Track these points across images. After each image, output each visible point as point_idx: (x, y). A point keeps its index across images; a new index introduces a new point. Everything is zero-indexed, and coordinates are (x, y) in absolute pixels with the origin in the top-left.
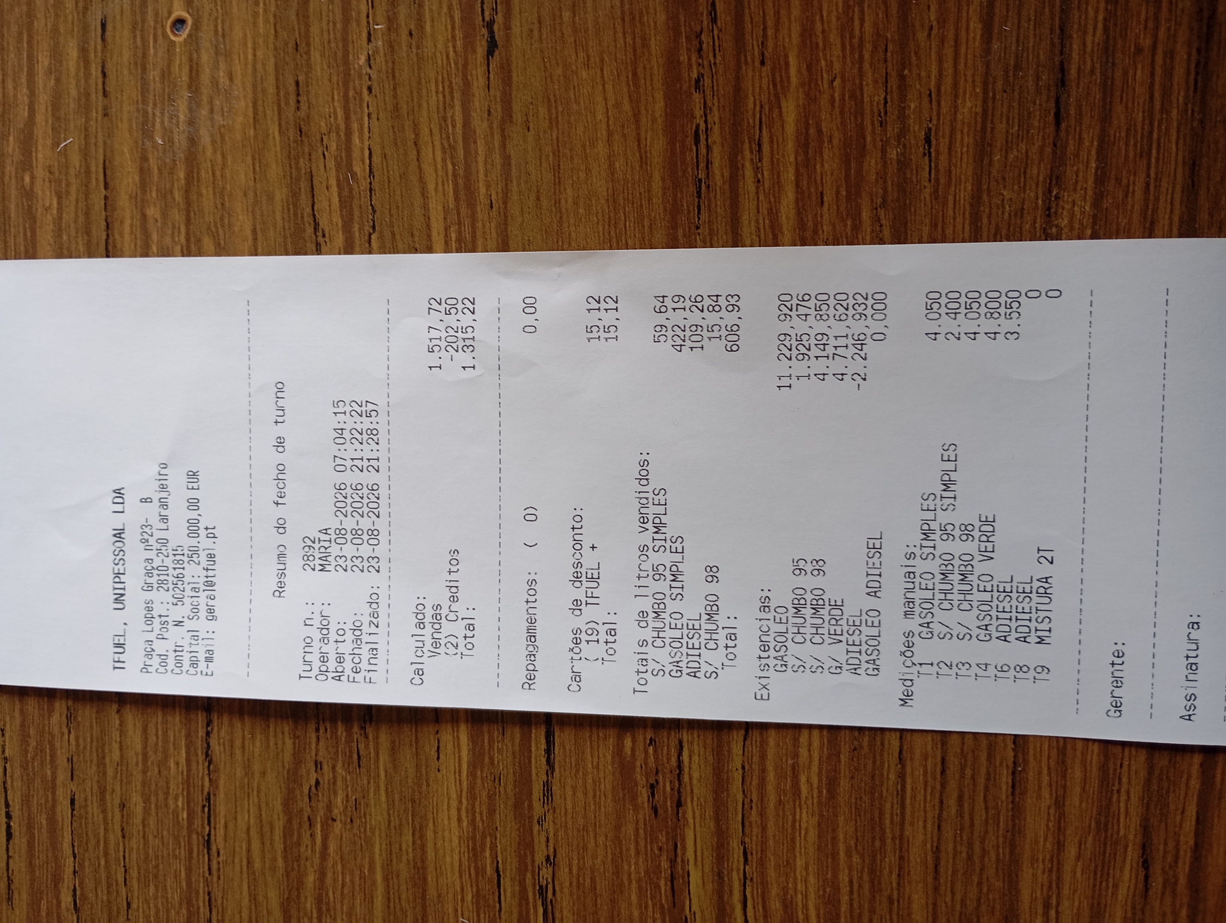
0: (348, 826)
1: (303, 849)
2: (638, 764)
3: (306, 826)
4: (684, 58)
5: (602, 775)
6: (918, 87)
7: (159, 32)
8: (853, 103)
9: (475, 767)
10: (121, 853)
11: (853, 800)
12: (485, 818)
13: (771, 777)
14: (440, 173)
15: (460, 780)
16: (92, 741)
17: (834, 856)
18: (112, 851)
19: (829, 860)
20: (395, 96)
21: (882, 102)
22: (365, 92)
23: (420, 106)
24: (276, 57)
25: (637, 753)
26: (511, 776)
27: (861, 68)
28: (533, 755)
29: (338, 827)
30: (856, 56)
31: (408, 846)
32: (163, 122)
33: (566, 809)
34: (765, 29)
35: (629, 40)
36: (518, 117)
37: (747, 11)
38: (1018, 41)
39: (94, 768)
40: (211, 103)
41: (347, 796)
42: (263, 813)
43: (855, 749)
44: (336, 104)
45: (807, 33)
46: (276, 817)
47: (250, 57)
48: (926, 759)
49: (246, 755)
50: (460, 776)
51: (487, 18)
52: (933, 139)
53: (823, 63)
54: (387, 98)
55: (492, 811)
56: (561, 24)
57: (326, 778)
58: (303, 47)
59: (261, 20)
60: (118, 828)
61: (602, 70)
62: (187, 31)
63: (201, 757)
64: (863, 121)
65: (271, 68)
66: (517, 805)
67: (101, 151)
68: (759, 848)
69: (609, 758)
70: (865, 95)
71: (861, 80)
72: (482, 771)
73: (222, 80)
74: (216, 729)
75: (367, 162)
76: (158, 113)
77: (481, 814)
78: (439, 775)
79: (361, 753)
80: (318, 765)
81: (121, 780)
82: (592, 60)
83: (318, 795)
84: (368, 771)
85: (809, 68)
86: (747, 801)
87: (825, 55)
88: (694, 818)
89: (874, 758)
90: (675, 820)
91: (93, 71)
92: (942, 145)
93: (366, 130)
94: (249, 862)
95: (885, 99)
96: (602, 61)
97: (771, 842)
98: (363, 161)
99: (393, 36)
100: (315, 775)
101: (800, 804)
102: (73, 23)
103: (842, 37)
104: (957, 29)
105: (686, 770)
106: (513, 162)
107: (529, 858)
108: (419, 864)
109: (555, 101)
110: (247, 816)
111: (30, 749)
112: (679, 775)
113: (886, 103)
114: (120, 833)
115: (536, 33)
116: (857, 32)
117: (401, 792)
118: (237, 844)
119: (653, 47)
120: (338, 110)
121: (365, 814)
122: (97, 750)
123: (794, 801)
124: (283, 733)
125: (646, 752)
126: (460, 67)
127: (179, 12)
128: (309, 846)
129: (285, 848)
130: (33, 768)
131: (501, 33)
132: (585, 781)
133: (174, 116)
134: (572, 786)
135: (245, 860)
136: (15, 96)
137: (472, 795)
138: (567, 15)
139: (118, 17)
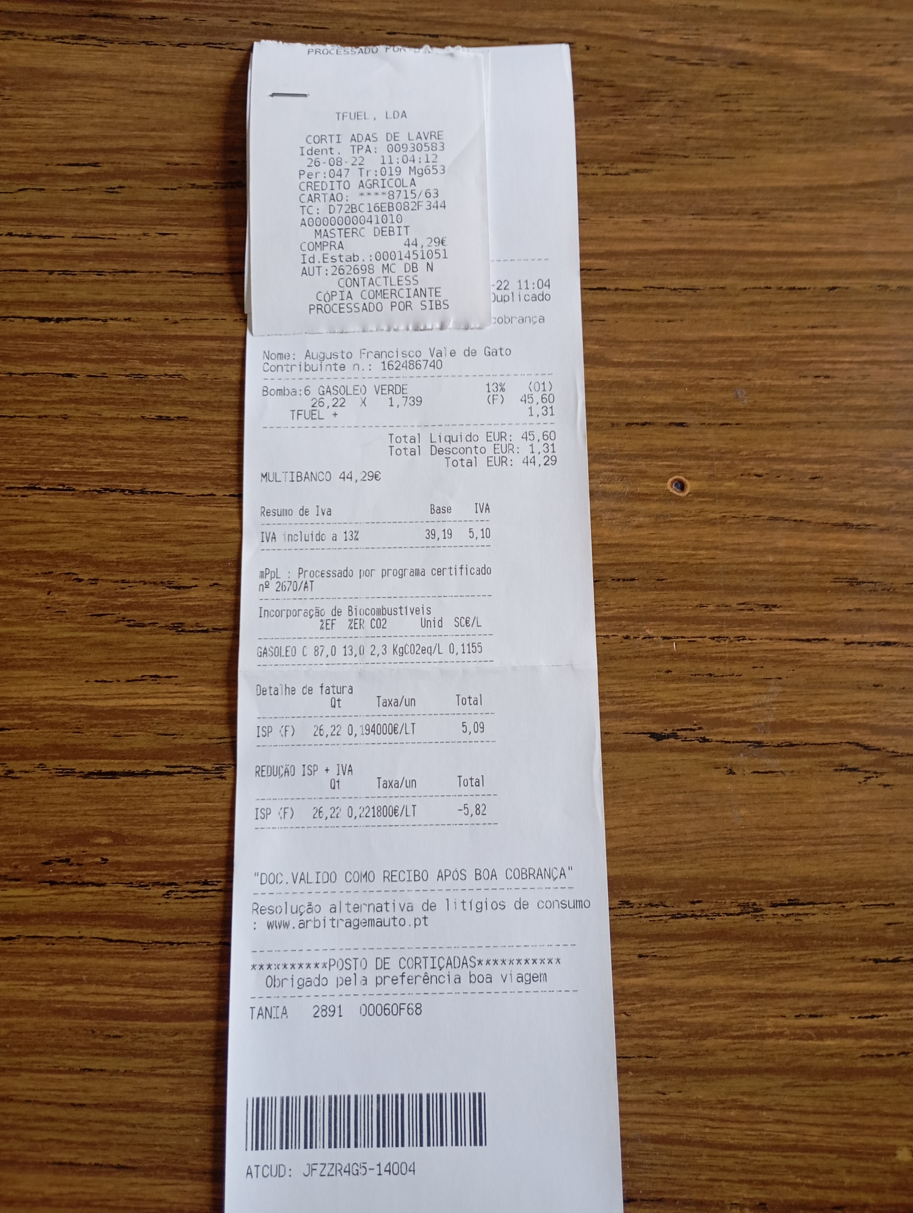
0: (43, 605)
1: (26, 566)
2: (87, 849)
3: (45, 570)
4: (645, 892)
5: (79, 818)
7: (674, 470)
9: (88, 712)
10: (26, 414)
11: (51, 1030)
12: (46, 719)
13: (72, 961)
15: (78, 699)
16: (119, 394)
17: (7, 1014)
18: (27, 406)
20: (621, 658)
22: (625, 634)
23: (613, 677)
24: (653, 562)
25: (95, 848)
26: (81, 742)
27: (634, 1036)
28: (97, 761)
29: (43, 596)
30: (644, 1033)
31: (26, 655)
32: (605, 470)
33: (51, 787)
34: (666, 958)
35: (661, 848)
37: (681, 943)
38: (652, 1164)
39: (97, 395)
40: (620, 510)
41: (69, 605)
42: (56, 535)
43: (93, 1032)
44: (616, 610)
45: (662, 992)
46: (53, 545)
47: (653, 543)
48: (84, 1091)
49: (104, 522)
50: (82, 699)
51: (679, 733)
53: (639, 1005)
54: (620, 651)
55: (52, 725)
56: (674, 793)
58: (660, 585)
59: (681, 552)
60: (48, 412)
61: (638, 825)
62: (675, 493)
63: (104, 485)
65: (646, 559)
66: (57, 747)
68: (14, 951)
69: (93, 825)
72: (84, 717)
73: (636, 519)
74: (127, 497)
76: (612, 467)
77: (50, 716)
78: (83, 682)
79: (104, 617)
80: (94, 581)
81: (86, 417)
82: (646, 818)
83: (69, 580)
84: (88, 623)
85: (636, 994)
86: (53, 941)
88: (41, 896)
89: (85, 1048)
90: (39, 879)
91: (647, 415)
94: (16, 521)
96: (645, 826)
97: (18, 960)
99: (667, 657)
100: (86, 579)
101: (49, 985)
102: (685, 400)
103: (658, 1021)
104: (662, 1115)
105: (81, 889)
107: (12, 756)
108: (10, 664)
110: (54, 521)
111: (114, 342)
112: (76, 883)
114: (43, 414)
115: (667, 772)
116: (662, 1033)
117: (70, 650)
118: (31, 512)
119: (655, 867)
120: (612, 612)
121: (53, 619)
122: (111, 398)
123: (52, 980)
124: (121, 553)
125: (96, 856)
126: (642, 711)
127: (690, 486)
128: (27, 572)
129: (26, 552)
130: (97, 344)
131: (668, 744)
132: (74, 804)
133: (610, 480)
134: (70, 793)
135: (17, 518)
136: (629, 351)
137: (67, 709)
138: (680, 797)
139: (688, 437)
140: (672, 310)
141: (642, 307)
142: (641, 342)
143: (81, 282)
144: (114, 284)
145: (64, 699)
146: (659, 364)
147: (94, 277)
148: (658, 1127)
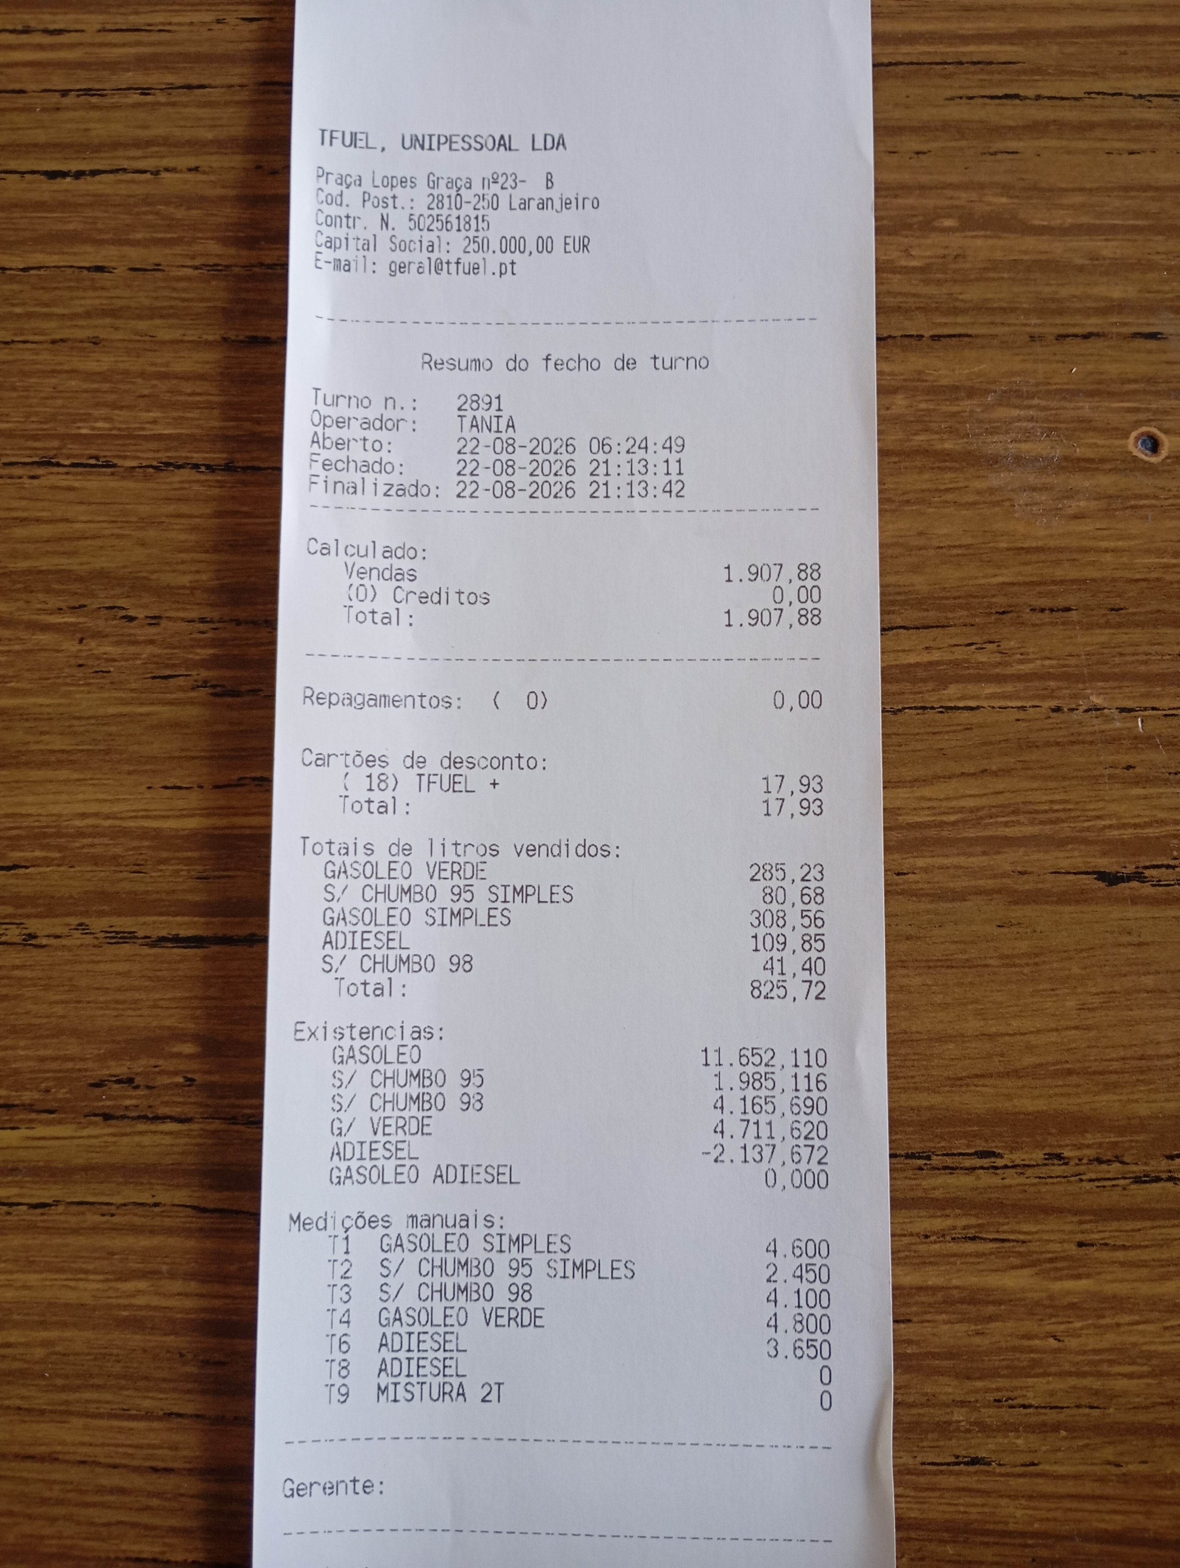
0: (73, 661)
1: (41, 596)
2: (160, 1062)
3: (73, 602)
4: (1089, 1139)
6: (1044, 1448)
7: (1141, 416)
8: (1025, 1363)
9: (154, 838)
10: (31, 338)
11: (115, 1351)
12: (85, 850)
13: (144, 1242)
14: (944, 804)
15: (136, 817)
16: (184, 300)
17: (43, 1325)
18: (33, 324)
19: (36, 1318)
20: (1048, 744)
21: (1026, 1402)
22: (1054, 703)
23: (1034, 778)
24: (1103, 580)
25: (174, 1061)
26: (143, 887)
27: (1070, 1374)
28: (171, 919)
29: (72, 646)
30: (1086, 1369)
31: (47, 744)
32: (1019, 419)
33: (99, 962)
34: (1124, 1247)
35: (1116, 1065)
36: (1017, 912)
37: (1149, 1224)
39: (147, 302)
40: (1045, 488)
41: (114, 660)
42: (89, 542)
43: (182, 1355)
44: (1039, 662)
45: (1118, 1303)
47: (1104, 544)
48: (170, 1448)
49: (168, 520)
50: (142, 817)
51: (1147, 873)
52: (977, 1467)
53: (1078, 1325)
54: (1045, 733)
55: (96, 860)
56: (1138, 974)
57: (138, 631)
58: (1114, 618)
59: (1153, 560)
60: (65, 334)
61: (1076, 1028)
62: (1142, 456)
63: (163, 456)
64: (1000, 1376)
65: (1091, 573)
66: (104, 896)
67: (984, 331)
68: (50, 1225)
69: (168, 1023)
70: (1035, 1380)
71: (1055, 1374)
72: (148, 847)
73: (1074, 504)
74: (202, 477)
75: (961, 704)
76: (1032, 413)
77: (92, 846)
78: (143, 788)
79: (173, 680)
80: (155, 620)
81: (130, 341)
82: (1090, 1015)
83: (114, 619)
84: (148, 690)
85: (1073, 1306)
86: (113, 1209)
87: (1088, 1327)
88: (89, 1137)
89: (170, 1381)
90: (86, 1111)
91: (1093, 320)
92: (968, 1479)
93: (1003, 703)
94: (23, 520)
95: (1030, 1406)
96: (1088, 1028)
97: (59, 1241)
98: (962, 698)
99: (1127, 743)
100: (141, 616)
101: (107, 1280)
102: (1158, 292)
103: (1110, 1350)
104: (1115, 1499)
105: (153, 1127)
106: (957, 905)
107: (33, 911)
108: (23, 759)
109: (1036, 964)
110: (84, 518)
111: (171, 209)
112: (145, 1117)
113: (1024, 1407)
114: (58, 337)
115: (1127, 939)
116: (1116, 1369)
117: (120, 735)
118: (46, 504)
119: (1105, 1098)
120: (1031, 666)
121: (89, 684)
122: (171, 307)
123: (113, 1273)
124: (198, 572)
125: (176, 1073)
126: (1084, 834)
127: (1168, 445)
128: (44, 606)
129: (42, 572)
130: (145, 213)
131: (1127, 892)
132: (137, 989)
133: (1028, 436)
134: (129, 971)
135: (24, 514)
136: (1062, 207)
137: (117, 833)
138: (1149, 981)
139: (1165, 357)
140: (1136, 133)
141: (1083, 128)
142: (1082, 190)
143: (114, 107)
144: (170, 109)
145: (114, 817)
146: (1113, 229)
147: (136, 98)
148: (1107, 1517)
